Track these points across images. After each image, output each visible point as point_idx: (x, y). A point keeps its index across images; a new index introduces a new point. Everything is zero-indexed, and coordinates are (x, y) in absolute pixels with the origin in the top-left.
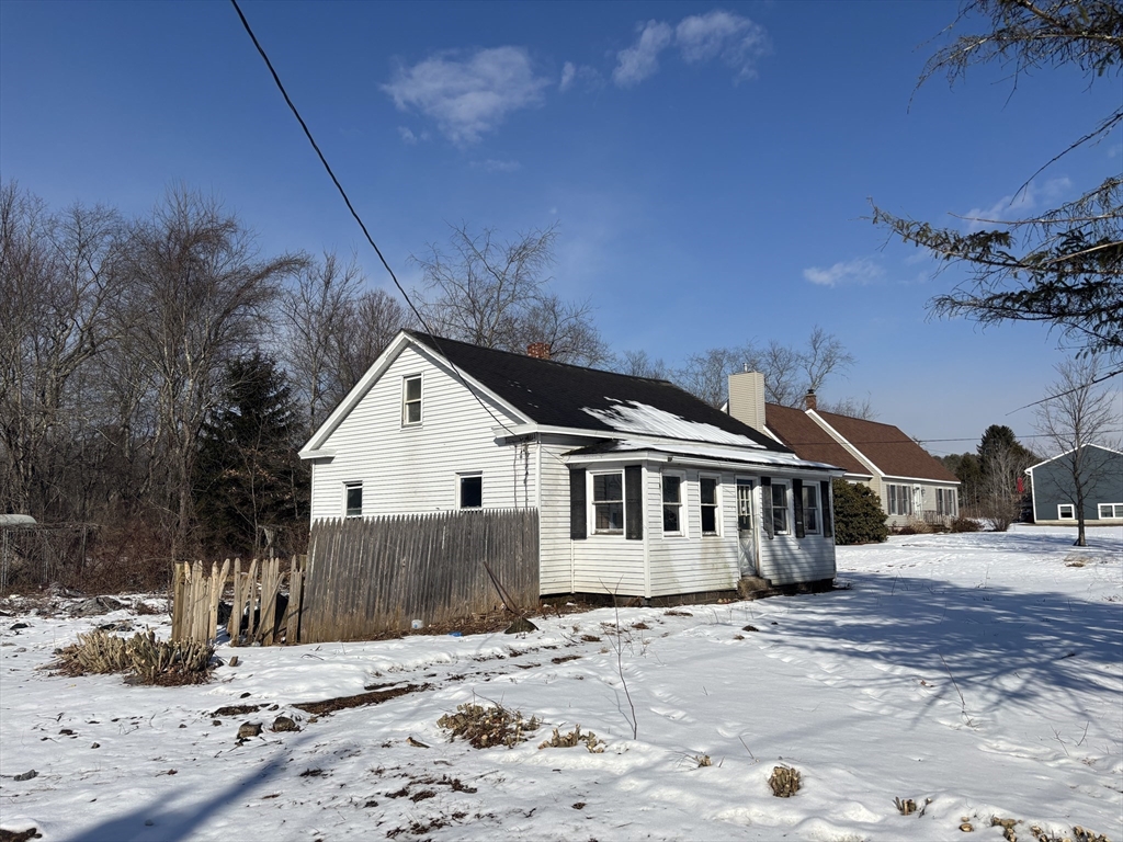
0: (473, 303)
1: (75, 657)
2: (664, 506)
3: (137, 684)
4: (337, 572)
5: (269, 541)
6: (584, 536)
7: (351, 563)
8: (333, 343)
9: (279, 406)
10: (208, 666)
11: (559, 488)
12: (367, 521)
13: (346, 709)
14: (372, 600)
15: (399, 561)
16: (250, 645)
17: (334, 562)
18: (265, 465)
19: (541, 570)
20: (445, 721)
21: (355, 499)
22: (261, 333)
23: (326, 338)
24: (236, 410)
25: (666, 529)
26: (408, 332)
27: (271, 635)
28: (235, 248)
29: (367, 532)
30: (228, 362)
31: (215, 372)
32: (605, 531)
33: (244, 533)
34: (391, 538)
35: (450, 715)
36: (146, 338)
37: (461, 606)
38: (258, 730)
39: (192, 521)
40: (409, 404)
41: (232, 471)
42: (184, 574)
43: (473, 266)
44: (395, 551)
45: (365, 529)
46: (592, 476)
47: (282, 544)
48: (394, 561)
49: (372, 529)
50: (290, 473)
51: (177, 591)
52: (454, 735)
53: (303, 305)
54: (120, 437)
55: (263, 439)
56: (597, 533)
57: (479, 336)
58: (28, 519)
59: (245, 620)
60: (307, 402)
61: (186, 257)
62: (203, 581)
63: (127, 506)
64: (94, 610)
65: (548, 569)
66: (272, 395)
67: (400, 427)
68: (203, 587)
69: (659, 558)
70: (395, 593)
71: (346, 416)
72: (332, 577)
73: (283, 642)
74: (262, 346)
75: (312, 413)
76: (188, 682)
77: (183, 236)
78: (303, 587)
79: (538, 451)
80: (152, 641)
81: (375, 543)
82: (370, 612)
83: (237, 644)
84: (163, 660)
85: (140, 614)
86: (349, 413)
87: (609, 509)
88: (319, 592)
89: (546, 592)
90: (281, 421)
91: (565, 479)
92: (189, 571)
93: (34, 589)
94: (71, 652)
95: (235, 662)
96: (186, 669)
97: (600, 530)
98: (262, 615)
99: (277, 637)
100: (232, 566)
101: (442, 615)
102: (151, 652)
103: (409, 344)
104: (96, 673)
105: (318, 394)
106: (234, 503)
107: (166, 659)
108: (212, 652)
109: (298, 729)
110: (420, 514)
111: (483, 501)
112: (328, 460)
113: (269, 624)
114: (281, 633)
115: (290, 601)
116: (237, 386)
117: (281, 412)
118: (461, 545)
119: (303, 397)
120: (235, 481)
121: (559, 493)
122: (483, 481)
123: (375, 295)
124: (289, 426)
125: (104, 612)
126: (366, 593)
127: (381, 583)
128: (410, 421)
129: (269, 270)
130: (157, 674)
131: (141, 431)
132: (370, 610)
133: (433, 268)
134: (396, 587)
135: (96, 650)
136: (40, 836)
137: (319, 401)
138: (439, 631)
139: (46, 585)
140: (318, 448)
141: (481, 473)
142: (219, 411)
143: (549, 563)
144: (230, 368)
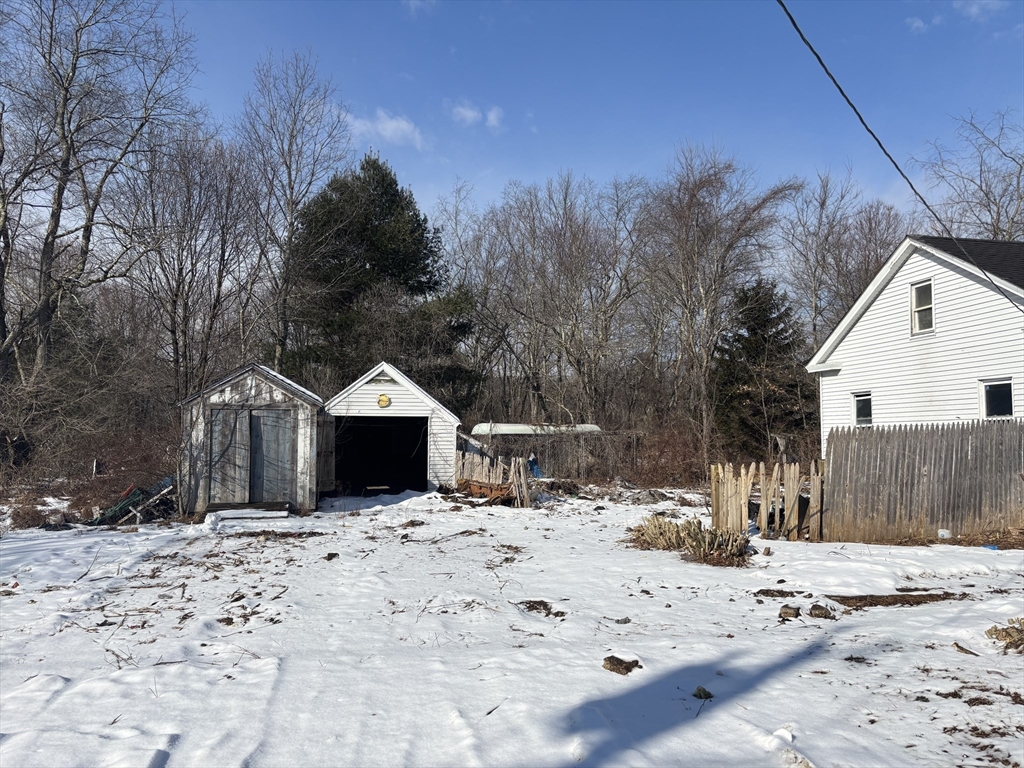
0: (986, 195)
1: (642, 535)
3: (691, 561)
4: (855, 477)
5: (782, 448)
7: (869, 470)
8: (830, 260)
9: (782, 325)
10: (746, 553)
12: (883, 430)
13: (879, 606)
14: (892, 507)
15: (919, 470)
16: (777, 538)
17: (852, 468)
18: (773, 380)
20: (994, 633)
21: (864, 409)
22: (762, 260)
23: (824, 257)
24: (744, 332)
26: (915, 238)
27: (795, 531)
28: (735, 188)
29: (884, 441)
30: (734, 291)
31: (724, 300)
33: (757, 440)
34: (910, 447)
35: (1000, 627)
36: (667, 278)
37: (993, 519)
38: (797, 613)
39: (713, 430)
40: (918, 312)
41: (745, 387)
42: (718, 474)
43: (985, 156)
44: (914, 460)
45: (881, 438)
47: (794, 451)
48: (914, 469)
49: (888, 438)
50: (796, 386)
51: (713, 488)
52: (1007, 648)
53: (801, 228)
54: (651, 361)
55: (770, 355)
57: (996, 230)
58: (595, 428)
59: (771, 516)
60: (809, 319)
61: (694, 202)
62: (734, 481)
63: (660, 418)
64: (648, 499)
66: (774, 316)
67: (909, 335)
68: (736, 486)
70: (918, 501)
71: (851, 329)
72: (851, 482)
73: (807, 539)
74: (763, 272)
75: (815, 329)
76: (731, 565)
77: (691, 186)
78: (822, 490)
80: (700, 528)
81: (892, 452)
82: (891, 517)
83: (766, 537)
84: (709, 544)
85: (682, 505)
86: (853, 326)
88: (838, 496)
90: (786, 338)
92: (722, 471)
93: (603, 481)
94: (639, 531)
95: (768, 552)
96: (728, 553)
98: (786, 513)
99: (801, 533)
100: (757, 468)
101: (973, 527)
102: (699, 536)
103: (916, 250)
104: (659, 549)
105: (818, 311)
106: (747, 413)
107: (711, 543)
108: (748, 541)
109: (833, 618)
110: (940, 423)
111: (1014, 409)
112: (835, 372)
113: (793, 522)
114: (805, 531)
115: (812, 501)
116: (743, 311)
117: (784, 330)
118: (991, 456)
119: (804, 316)
120: (748, 395)
122: (1014, 387)
123: (871, 207)
124: (793, 343)
125: (655, 502)
126: (886, 499)
127: (902, 491)
128: (921, 329)
129: (765, 201)
130: (706, 555)
131: (666, 356)
132: (892, 516)
133: (937, 166)
134: (918, 495)
135: (657, 531)
136: (641, 667)
137: (820, 318)
138: (971, 543)
139: (612, 478)
140: (824, 362)
141: (1010, 378)
142: (730, 335)
144: (736, 295)
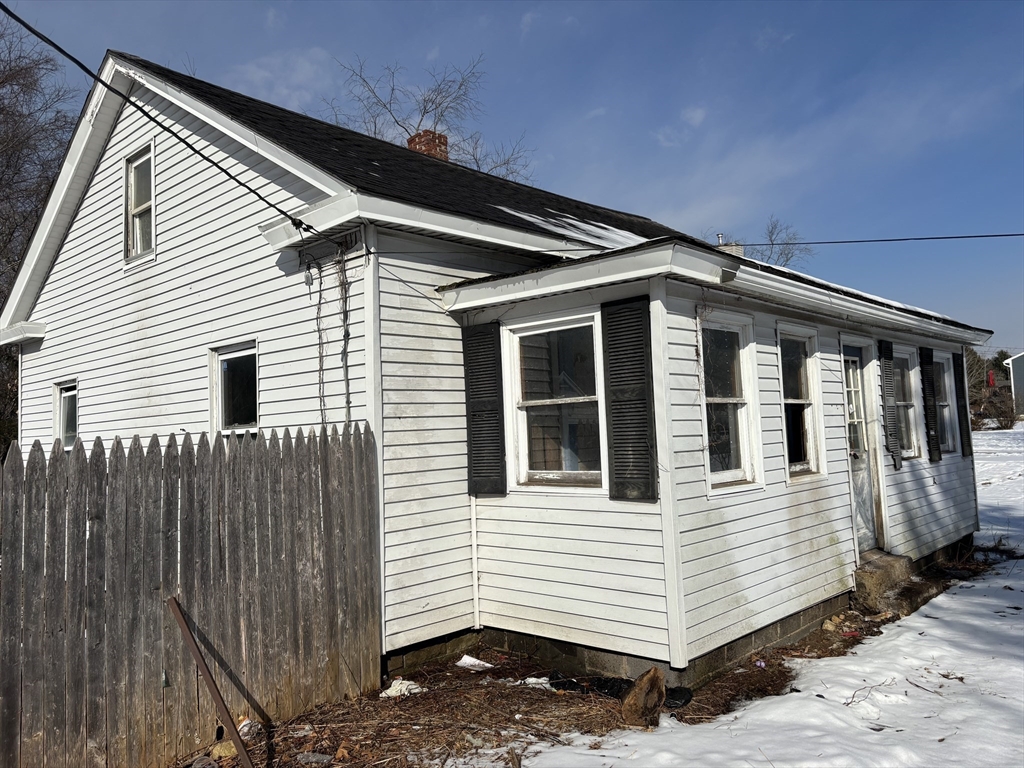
2: (709, 405)
6: (498, 488)
11: (434, 371)
19: (387, 584)
21: (71, 416)
25: (713, 469)
32: (553, 475)
40: (138, 214)
46: (516, 338)
56: (531, 481)
65: (407, 580)
67: (123, 263)
69: (703, 549)
79: (368, 273)
87: (559, 419)
89: (402, 641)
91: (450, 350)
97: (540, 474)
111: (261, 410)
112: (37, 344)
121: (433, 384)
122: (261, 361)
141: (252, 344)
143: (409, 565)
